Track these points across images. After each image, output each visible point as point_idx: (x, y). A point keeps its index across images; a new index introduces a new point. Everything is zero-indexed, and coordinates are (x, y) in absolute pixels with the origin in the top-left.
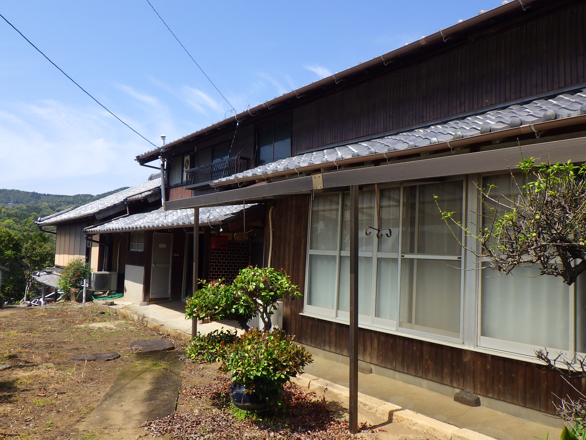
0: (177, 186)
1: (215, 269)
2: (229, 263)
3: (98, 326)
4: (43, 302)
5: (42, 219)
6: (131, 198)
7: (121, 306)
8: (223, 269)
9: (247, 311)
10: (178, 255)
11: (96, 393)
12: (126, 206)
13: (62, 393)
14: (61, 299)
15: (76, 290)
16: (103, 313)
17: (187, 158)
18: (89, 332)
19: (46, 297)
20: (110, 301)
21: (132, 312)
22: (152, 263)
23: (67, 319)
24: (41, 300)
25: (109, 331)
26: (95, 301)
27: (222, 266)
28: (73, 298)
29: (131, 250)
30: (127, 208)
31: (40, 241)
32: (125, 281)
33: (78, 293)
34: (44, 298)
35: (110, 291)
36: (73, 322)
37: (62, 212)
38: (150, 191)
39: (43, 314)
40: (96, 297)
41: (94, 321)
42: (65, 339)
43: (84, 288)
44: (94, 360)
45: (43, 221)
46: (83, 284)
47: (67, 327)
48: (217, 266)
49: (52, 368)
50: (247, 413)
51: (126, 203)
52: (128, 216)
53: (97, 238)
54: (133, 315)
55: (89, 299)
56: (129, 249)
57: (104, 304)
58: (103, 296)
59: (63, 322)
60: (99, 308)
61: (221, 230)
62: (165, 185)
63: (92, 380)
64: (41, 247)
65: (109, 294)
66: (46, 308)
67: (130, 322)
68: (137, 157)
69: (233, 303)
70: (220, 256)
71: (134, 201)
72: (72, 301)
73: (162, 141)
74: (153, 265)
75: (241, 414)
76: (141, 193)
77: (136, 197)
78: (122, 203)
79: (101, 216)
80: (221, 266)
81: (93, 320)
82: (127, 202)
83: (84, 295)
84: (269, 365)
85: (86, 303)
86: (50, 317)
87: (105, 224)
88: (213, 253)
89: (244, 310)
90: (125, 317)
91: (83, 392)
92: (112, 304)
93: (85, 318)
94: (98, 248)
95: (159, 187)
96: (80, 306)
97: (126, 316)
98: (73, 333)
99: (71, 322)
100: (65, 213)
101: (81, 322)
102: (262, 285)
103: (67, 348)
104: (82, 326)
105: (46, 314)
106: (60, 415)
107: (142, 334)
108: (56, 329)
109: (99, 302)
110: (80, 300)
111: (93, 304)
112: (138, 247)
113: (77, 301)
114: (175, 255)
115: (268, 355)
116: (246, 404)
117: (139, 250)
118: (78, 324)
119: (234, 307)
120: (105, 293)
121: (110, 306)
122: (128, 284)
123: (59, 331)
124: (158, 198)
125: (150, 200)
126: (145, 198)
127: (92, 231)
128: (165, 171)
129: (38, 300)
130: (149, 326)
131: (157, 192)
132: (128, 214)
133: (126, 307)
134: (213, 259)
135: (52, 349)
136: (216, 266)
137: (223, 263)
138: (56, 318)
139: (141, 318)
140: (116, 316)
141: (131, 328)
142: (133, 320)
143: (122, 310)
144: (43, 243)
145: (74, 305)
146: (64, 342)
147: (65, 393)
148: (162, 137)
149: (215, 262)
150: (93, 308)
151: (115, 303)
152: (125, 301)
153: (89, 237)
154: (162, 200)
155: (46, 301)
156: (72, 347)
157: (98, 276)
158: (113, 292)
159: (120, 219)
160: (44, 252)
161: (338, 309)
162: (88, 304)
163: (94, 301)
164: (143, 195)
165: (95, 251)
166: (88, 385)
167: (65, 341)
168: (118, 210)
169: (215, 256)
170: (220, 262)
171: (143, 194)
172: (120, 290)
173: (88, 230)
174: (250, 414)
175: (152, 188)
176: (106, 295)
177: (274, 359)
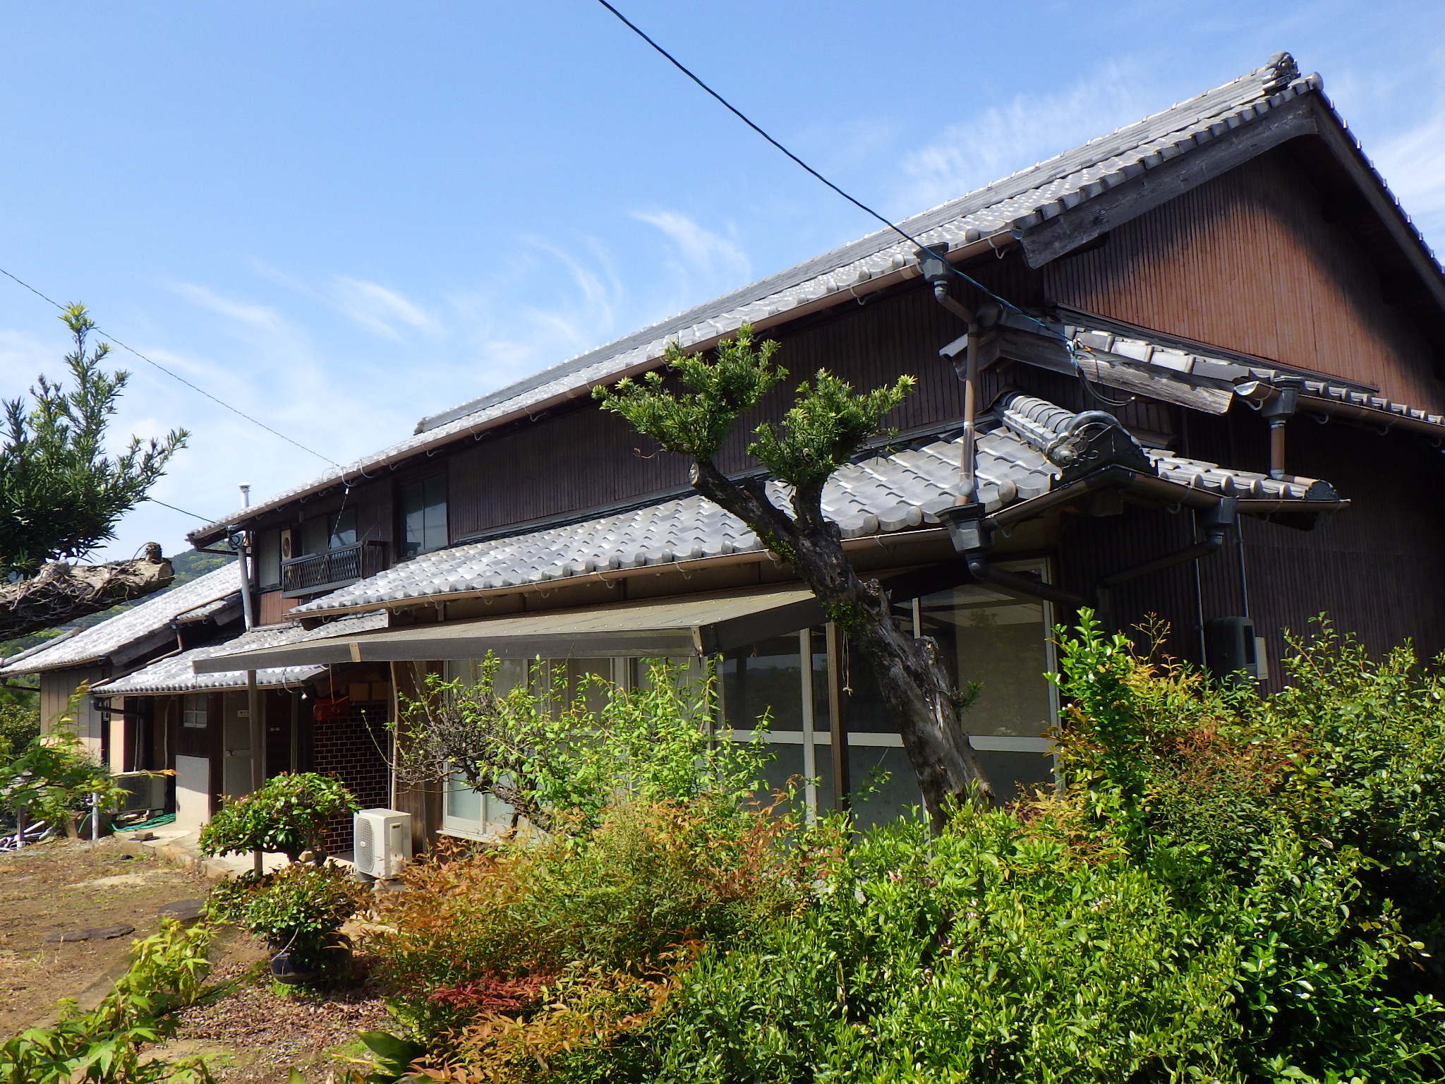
0: (274, 589)
1: (326, 757)
2: (355, 744)
3: (110, 884)
4: (19, 844)
5: (7, 661)
6: (183, 616)
7: (165, 841)
8: (342, 756)
9: (290, 838)
10: (278, 729)
11: (75, 985)
12: (175, 632)
13: (21, 989)
14: (48, 835)
15: (77, 814)
16: (129, 857)
17: (286, 535)
18: (89, 895)
19: (26, 831)
20: (146, 830)
21: (184, 850)
22: (224, 749)
23: (52, 874)
24: (17, 838)
25: (129, 891)
26: (119, 833)
27: (341, 751)
28: (72, 831)
29: (186, 725)
30: (179, 637)
31: (13, 703)
32: (177, 788)
33: (82, 820)
34: (22, 834)
35: (152, 811)
36: (64, 880)
37: (51, 642)
38: (222, 599)
39: (6, 869)
40: (122, 825)
41: (106, 873)
42: (41, 910)
43: (94, 809)
44: (85, 940)
45: (9, 665)
46: (91, 801)
47: (50, 890)
48: (331, 751)
49: (9, 957)
50: (292, 988)
51: (174, 627)
52: (180, 653)
53: (118, 704)
54: (183, 857)
55: (105, 831)
56: (182, 723)
57: (133, 839)
58: (137, 821)
59: (45, 882)
60: (121, 848)
61: (304, 696)
62: (250, 587)
63: (73, 967)
64: (13, 715)
65: (149, 817)
66: (14, 857)
67: (178, 870)
68: (188, 535)
69: (269, 827)
70: (336, 733)
71: (191, 623)
72: (71, 839)
73: (243, 495)
74: (226, 754)
75: (283, 990)
76: (204, 606)
77: (193, 614)
78: (167, 627)
79: (125, 659)
80: (337, 751)
81: (103, 874)
82: (176, 625)
83: (94, 824)
84: (299, 912)
85: (100, 840)
86: (20, 875)
87: (133, 674)
88: (321, 728)
89: (286, 835)
90: (169, 862)
91: (54, 985)
92: (149, 837)
93: (90, 869)
94: (121, 723)
95: (240, 591)
96: (87, 846)
97: (172, 859)
98: (59, 899)
99: (59, 880)
100: (58, 646)
101: (81, 878)
102: (294, 800)
103: (43, 924)
104: (81, 885)
105: (12, 868)
106: (12, 1014)
107: (191, 891)
108: (27, 895)
109: (125, 836)
110: (86, 835)
111: (114, 840)
112: (197, 720)
113: (80, 836)
114: (272, 729)
115: (299, 898)
116: (289, 975)
117: (199, 726)
118: (75, 882)
119: (271, 832)
120: (140, 815)
121: (144, 843)
122: (182, 793)
123: (33, 899)
124: (236, 615)
125: (221, 621)
126: (211, 618)
127: (105, 692)
128: (249, 559)
129: (9, 839)
130: (210, 875)
131: (234, 602)
132: (180, 649)
133: (177, 842)
134: (321, 740)
135: (14, 929)
136: (328, 751)
137: (342, 744)
138: (32, 874)
139: (196, 861)
140: (153, 860)
141: (175, 881)
142: (184, 867)
143: (165, 849)
144: (18, 707)
145: (75, 845)
146: (40, 916)
147: (25, 988)
148: (242, 487)
149: (326, 746)
150: (111, 850)
151: (155, 835)
152: (178, 829)
153: (102, 704)
154: (246, 617)
155: (26, 840)
156: (53, 922)
157: (124, 782)
158: (157, 813)
159: (165, 660)
160: (22, 727)
161: (486, 819)
162: (102, 842)
163: (116, 834)
164: (209, 609)
165: (117, 728)
166: (65, 975)
167: (41, 913)
168: (159, 643)
169: (326, 734)
170: (336, 745)
171: (208, 607)
172: (170, 807)
173: (97, 689)
174: (297, 989)
175: (224, 594)
176: (145, 819)
177: (307, 903)
